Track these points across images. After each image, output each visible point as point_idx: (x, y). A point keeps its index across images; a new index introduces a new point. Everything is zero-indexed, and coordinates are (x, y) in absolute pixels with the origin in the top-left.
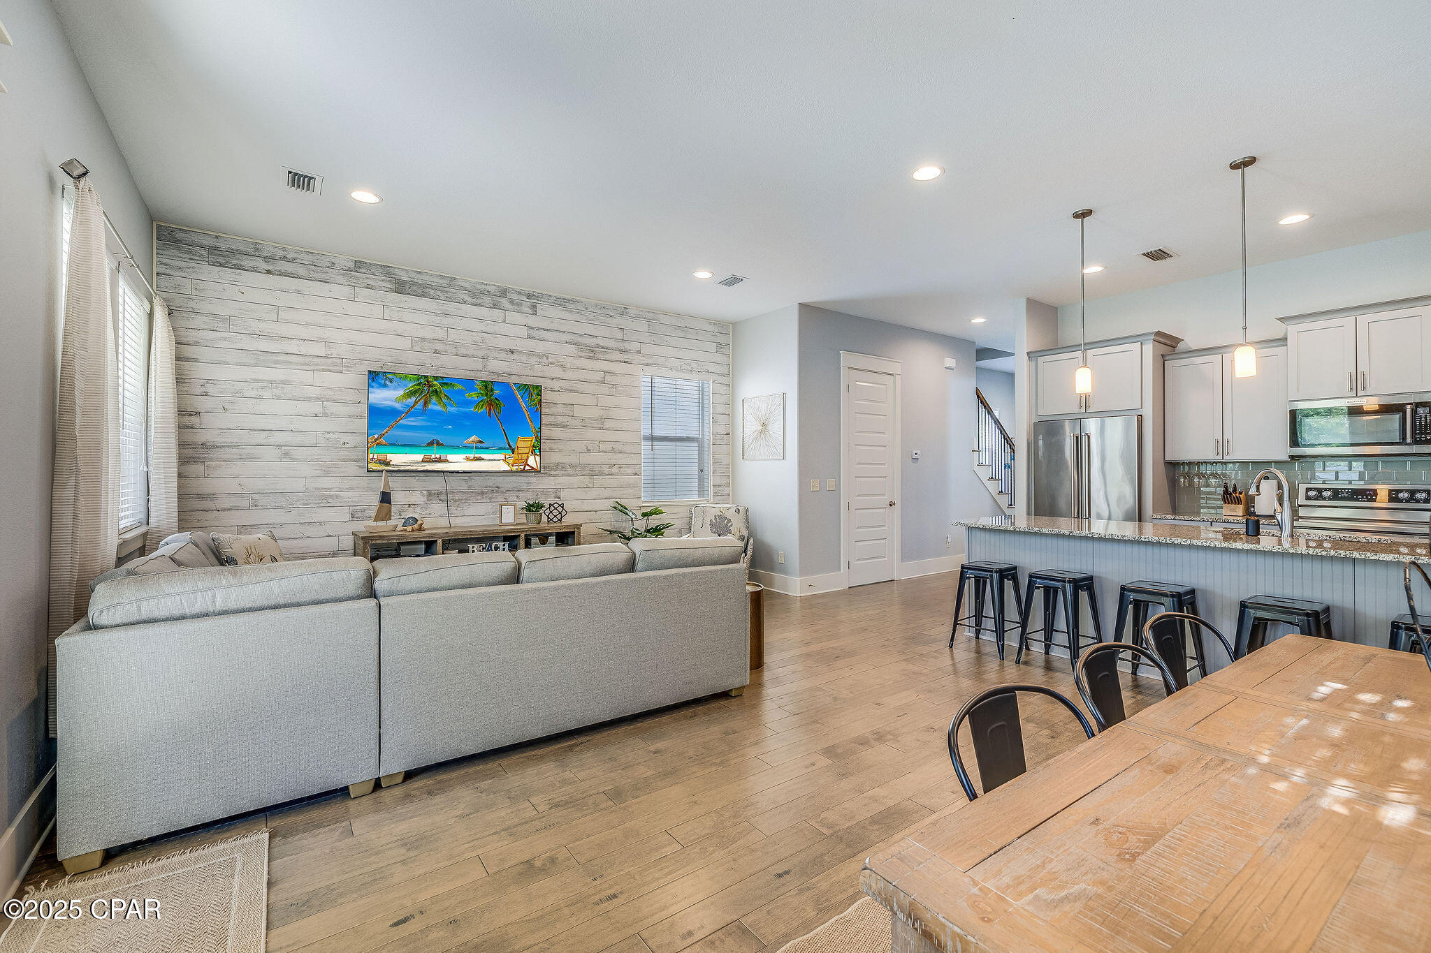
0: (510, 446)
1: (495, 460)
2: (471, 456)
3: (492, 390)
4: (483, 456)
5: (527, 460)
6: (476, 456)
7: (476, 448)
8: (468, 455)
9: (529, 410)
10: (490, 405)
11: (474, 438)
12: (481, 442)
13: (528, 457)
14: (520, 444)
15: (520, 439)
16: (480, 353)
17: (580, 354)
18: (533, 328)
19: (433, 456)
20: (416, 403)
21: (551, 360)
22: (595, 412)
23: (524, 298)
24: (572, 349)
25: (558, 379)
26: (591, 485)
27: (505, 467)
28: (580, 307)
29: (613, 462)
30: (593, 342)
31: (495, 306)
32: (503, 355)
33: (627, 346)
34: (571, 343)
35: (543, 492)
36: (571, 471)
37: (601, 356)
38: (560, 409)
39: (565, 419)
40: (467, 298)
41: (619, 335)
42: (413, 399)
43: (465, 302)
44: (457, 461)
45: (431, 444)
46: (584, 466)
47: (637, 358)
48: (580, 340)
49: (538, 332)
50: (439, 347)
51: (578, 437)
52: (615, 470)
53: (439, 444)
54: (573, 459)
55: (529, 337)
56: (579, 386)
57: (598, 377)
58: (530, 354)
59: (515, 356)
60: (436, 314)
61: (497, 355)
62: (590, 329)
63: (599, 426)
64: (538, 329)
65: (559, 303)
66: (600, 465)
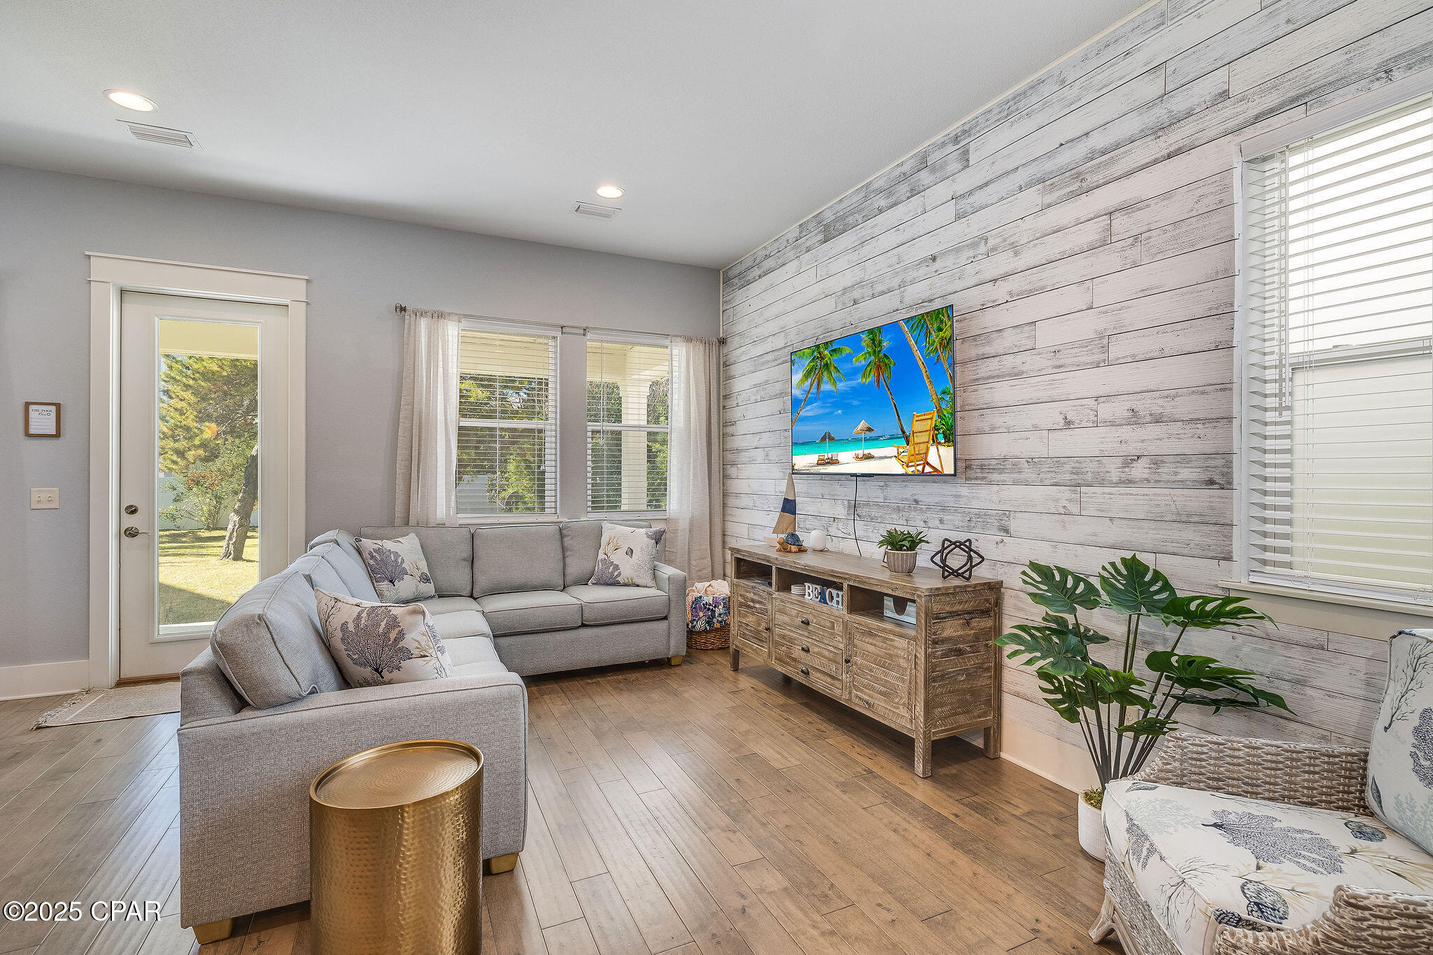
0: (903, 432)
1: (886, 457)
2: (860, 453)
3: (880, 343)
4: (875, 452)
5: (926, 454)
6: (866, 452)
7: (866, 440)
8: (857, 452)
9: (927, 362)
10: (879, 368)
11: (862, 425)
12: (870, 430)
13: (928, 449)
14: (917, 426)
15: (916, 419)
16: (895, 283)
17: (1049, 199)
18: (962, 196)
19: (826, 457)
20: (811, 385)
21: (991, 243)
22: (1087, 326)
23: (951, 148)
24: (1033, 197)
25: (1005, 276)
26: (1074, 509)
27: (897, 469)
28: (1046, 90)
29: (1132, 449)
30: (1080, 150)
31: (914, 192)
32: (923, 271)
33: (1179, 103)
34: (1030, 185)
35: (978, 516)
36: (1029, 474)
37: (1099, 177)
38: (1010, 340)
39: (1019, 359)
40: (883, 203)
41: (1151, 88)
42: (809, 380)
43: (881, 211)
44: (848, 461)
45: (823, 439)
46: (1058, 462)
47: (1213, 122)
48: (1050, 165)
49: (971, 200)
50: (856, 294)
51: (1043, 395)
52: (1139, 470)
53: (831, 439)
54: (1033, 446)
55: (959, 217)
56: (1050, 275)
57: (1091, 233)
58: (957, 250)
59: (938, 264)
60: (854, 249)
61: (915, 274)
62: (1071, 126)
63: (1098, 357)
64: (971, 193)
65: (1006, 113)
66: (1099, 458)
